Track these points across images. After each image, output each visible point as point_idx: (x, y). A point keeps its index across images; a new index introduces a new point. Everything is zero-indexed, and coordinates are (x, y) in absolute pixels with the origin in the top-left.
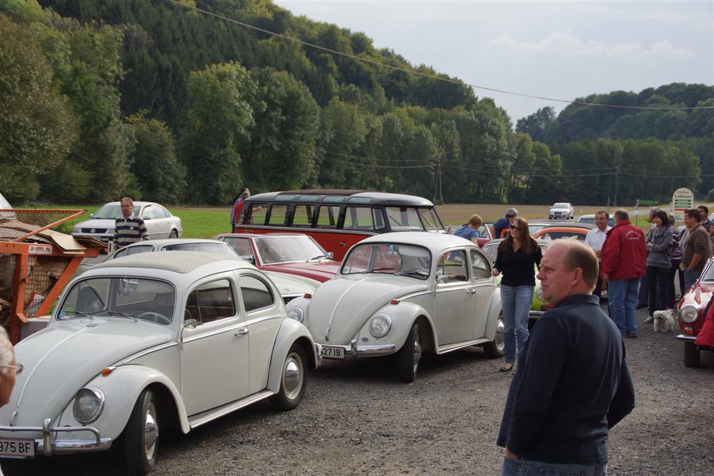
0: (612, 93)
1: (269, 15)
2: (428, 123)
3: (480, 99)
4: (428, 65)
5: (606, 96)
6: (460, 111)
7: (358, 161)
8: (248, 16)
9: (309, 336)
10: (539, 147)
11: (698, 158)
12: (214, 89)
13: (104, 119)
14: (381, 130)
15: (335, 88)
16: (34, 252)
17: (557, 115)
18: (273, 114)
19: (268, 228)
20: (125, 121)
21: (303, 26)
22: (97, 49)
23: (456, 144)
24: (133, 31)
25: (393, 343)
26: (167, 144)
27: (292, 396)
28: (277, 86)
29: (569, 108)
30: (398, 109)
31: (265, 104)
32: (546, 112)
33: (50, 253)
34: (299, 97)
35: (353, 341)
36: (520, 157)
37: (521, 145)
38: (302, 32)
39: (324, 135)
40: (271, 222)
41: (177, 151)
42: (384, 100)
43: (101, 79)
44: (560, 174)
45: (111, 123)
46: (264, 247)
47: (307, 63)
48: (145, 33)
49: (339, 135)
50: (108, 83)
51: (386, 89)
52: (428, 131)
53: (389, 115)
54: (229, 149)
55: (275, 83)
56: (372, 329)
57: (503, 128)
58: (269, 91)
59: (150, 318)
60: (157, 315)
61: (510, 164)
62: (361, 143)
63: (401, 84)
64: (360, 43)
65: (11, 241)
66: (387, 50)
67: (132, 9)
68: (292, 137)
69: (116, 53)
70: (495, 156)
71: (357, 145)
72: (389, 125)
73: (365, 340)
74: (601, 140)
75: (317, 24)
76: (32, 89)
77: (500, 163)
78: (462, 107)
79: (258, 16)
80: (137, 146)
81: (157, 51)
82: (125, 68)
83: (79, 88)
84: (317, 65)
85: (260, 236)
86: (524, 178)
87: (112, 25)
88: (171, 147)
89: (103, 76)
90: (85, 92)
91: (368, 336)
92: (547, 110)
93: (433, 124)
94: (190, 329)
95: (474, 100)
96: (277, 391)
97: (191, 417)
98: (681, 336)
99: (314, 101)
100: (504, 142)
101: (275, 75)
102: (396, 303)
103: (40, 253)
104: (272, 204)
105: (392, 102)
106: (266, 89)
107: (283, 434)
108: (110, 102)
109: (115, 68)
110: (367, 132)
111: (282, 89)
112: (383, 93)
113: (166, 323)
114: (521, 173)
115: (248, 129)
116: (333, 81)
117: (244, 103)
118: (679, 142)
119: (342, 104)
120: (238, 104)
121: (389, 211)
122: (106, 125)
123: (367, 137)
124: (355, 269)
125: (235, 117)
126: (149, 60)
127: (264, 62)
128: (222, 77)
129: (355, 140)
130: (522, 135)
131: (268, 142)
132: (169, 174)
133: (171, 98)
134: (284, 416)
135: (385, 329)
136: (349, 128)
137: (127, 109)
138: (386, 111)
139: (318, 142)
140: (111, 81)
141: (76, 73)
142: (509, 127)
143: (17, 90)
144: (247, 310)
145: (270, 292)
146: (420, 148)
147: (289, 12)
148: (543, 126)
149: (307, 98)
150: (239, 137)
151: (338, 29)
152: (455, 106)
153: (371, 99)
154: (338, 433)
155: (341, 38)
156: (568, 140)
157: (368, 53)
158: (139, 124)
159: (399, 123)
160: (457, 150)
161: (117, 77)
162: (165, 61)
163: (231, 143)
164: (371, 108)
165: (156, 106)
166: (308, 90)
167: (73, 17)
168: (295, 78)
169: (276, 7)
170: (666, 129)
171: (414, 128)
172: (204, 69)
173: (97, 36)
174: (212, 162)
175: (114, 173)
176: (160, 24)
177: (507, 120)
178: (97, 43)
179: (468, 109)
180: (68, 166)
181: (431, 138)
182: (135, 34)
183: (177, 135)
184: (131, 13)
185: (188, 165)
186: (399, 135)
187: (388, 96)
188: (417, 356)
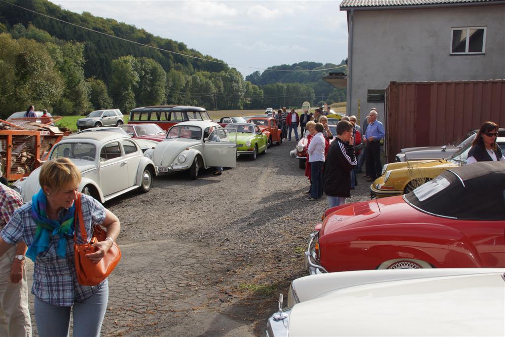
0: (281, 65)
1: (144, 36)
2: (210, 78)
3: (231, 68)
4: (209, 55)
5: (279, 66)
6: (223, 73)
7: (183, 94)
8: (136, 37)
9: (153, 164)
10: (254, 87)
11: (314, 90)
12: (122, 67)
13: (78, 80)
14: (191, 81)
15: (172, 65)
16: (42, 134)
17: (261, 74)
18: (147, 76)
19: (140, 122)
20: (86, 81)
21: (159, 40)
22: (74, 52)
23: (222, 86)
24: (89, 44)
25: (187, 165)
26: (103, 90)
27: (147, 187)
28: (148, 65)
29: (266, 71)
30: (198, 73)
31: (143, 72)
32: (256, 73)
33: (49, 135)
34: (157, 69)
35: (171, 165)
36: (247, 91)
37: (248, 86)
38: (158, 42)
39: (168, 84)
40: (141, 119)
41: (108, 92)
42: (192, 69)
43: (76, 64)
44: (262, 97)
45: (81, 82)
46: (138, 129)
47: (161, 55)
48: (94, 45)
49: (174, 84)
50: (79, 66)
51: (193, 64)
52: (210, 81)
53: (194, 75)
54: (129, 91)
55: (147, 64)
56: (179, 160)
57: (240, 79)
58: (145, 66)
59: (87, 159)
60: (89, 157)
61: (243, 94)
62: (184, 87)
63: (199, 63)
64: (182, 47)
65: (33, 131)
66: (193, 49)
67: (88, 36)
68: (155, 85)
69: (81, 53)
70: (238, 91)
71: (182, 87)
72: (194, 79)
73: (176, 164)
74: (278, 83)
75: (164, 39)
76: (45, 69)
77: (240, 94)
78: (223, 71)
79: (140, 36)
80: (92, 91)
81: (99, 52)
82: (85, 59)
83: (67, 68)
84: (164, 56)
85: (136, 125)
86: (249, 99)
87: (80, 42)
88: (106, 91)
89: (77, 63)
90: (69, 69)
91: (178, 163)
92: (257, 72)
93: (212, 79)
94: (102, 162)
95: (228, 69)
96: (141, 185)
97: (105, 197)
98: (298, 157)
99: (164, 71)
100: (240, 85)
101: (147, 60)
102: (188, 149)
103: (45, 135)
104: (142, 112)
105: (196, 70)
106: (144, 66)
107: (143, 202)
108: (80, 74)
109: (81, 59)
110: (186, 82)
111: (150, 66)
112: (192, 67)
113: (93, 160)
114: (248, 97)
115: (137, 82)
116: (172, 62)
117: (135, 72)
118: (307, 84)
119: (176, 71)
120: (132, 72)
121: (188, 113)
122: (79, 83)
123: (186, 84)
124: (172, 137)
125: (131, 77)
126: (95, 56)
127: (143, 55)
128: (125, 62)
129: (181, 86)
130: (247, 82)
131: (145, 87)
132: (105, 102)
133: (105, 71)
134: (144, 195)
135: (184, 159)
136: (179, 81)
137: (87, 76)
138: (193, 73)
139: (166, 87)
140: (80, 65)
141: (65, 62)
142: (242, 79)
143: (40, 70)
144: (126, 154)
145: (136, 147)
146: (207, 89)
147: (152, 35)
148: (256, 78)
149: (161, 69)
150: (133, 86)
151: (172, 41)
152: (220, 71)
153: (187, 69)
154: (165, 200)
155: (174, 45)
156: (266, 84)
157: (185, 51)
158: (92, 82)
159: (198, 78)
160: (222, 89)
161: (82, 63)
162: (102, 56)
163: (130, 89)
164: (187, 73)
165: (99, 74)
166: (161, 66)
167: (64, 39)
168: (156, 61)
169: (147, 33)
170: (302, 79)
171: (204, 80)
172: (117, 59)
173: (73, 47)
174: (123, 97)
175: (83, 102)
176: (99, 41)
177: (241, 76)
178: (73, 49)
179: (226, 72)
180: (64, 100)
181: (211, 84)
182: (89, 46)
183: (108, 86)
184: (88, 37)
185: (113, 98)
186: (199, 83)
187: (194, 68)
188: (197, 170)
